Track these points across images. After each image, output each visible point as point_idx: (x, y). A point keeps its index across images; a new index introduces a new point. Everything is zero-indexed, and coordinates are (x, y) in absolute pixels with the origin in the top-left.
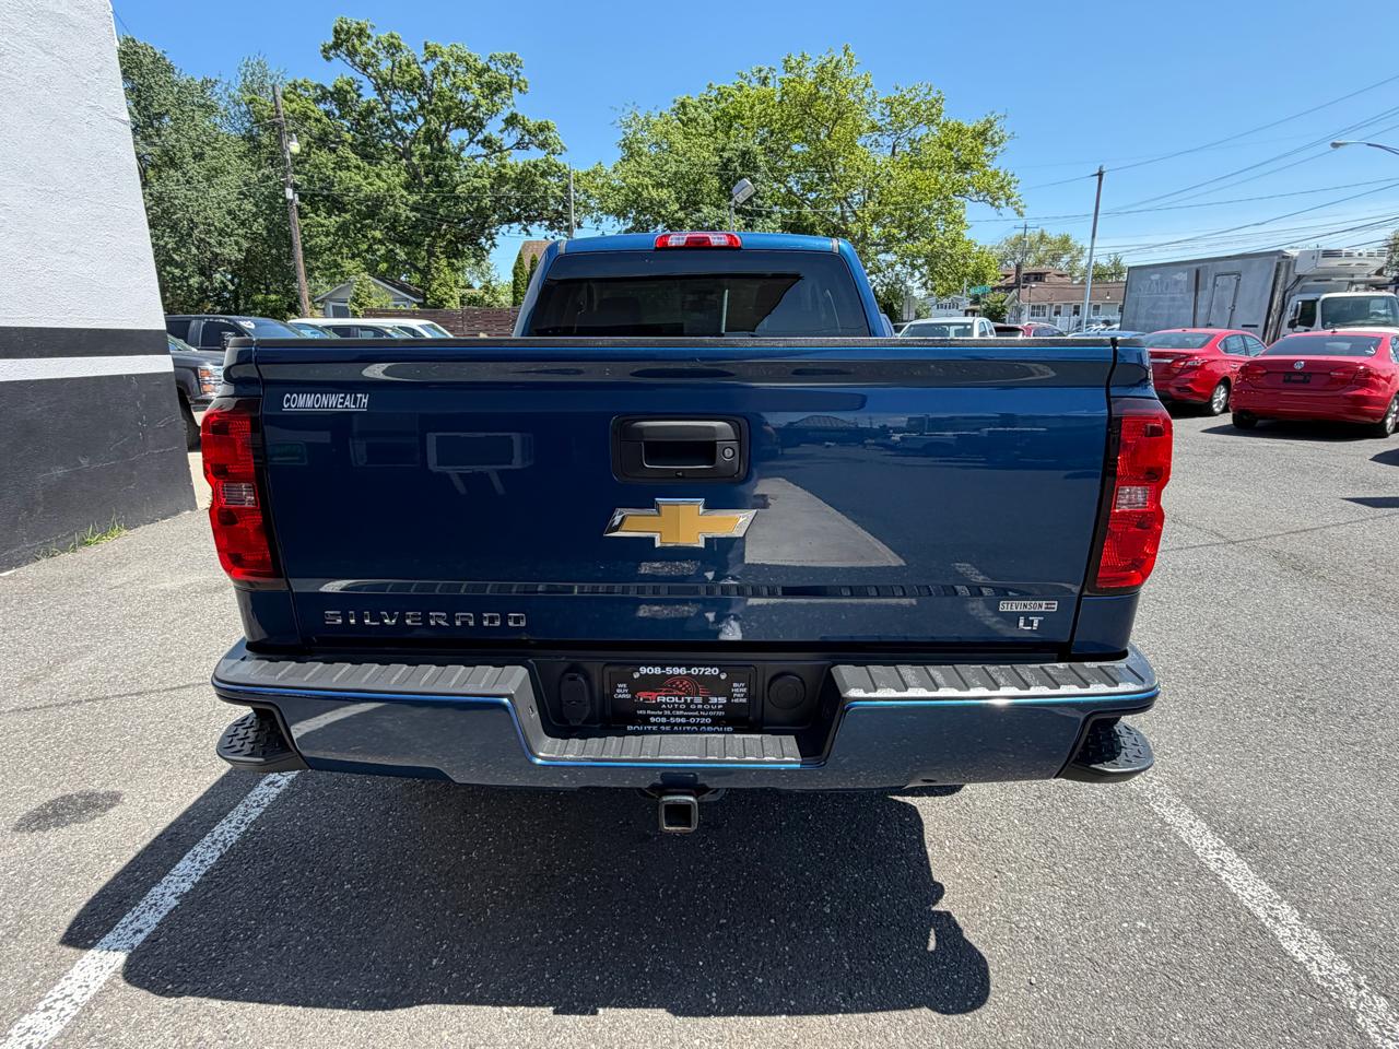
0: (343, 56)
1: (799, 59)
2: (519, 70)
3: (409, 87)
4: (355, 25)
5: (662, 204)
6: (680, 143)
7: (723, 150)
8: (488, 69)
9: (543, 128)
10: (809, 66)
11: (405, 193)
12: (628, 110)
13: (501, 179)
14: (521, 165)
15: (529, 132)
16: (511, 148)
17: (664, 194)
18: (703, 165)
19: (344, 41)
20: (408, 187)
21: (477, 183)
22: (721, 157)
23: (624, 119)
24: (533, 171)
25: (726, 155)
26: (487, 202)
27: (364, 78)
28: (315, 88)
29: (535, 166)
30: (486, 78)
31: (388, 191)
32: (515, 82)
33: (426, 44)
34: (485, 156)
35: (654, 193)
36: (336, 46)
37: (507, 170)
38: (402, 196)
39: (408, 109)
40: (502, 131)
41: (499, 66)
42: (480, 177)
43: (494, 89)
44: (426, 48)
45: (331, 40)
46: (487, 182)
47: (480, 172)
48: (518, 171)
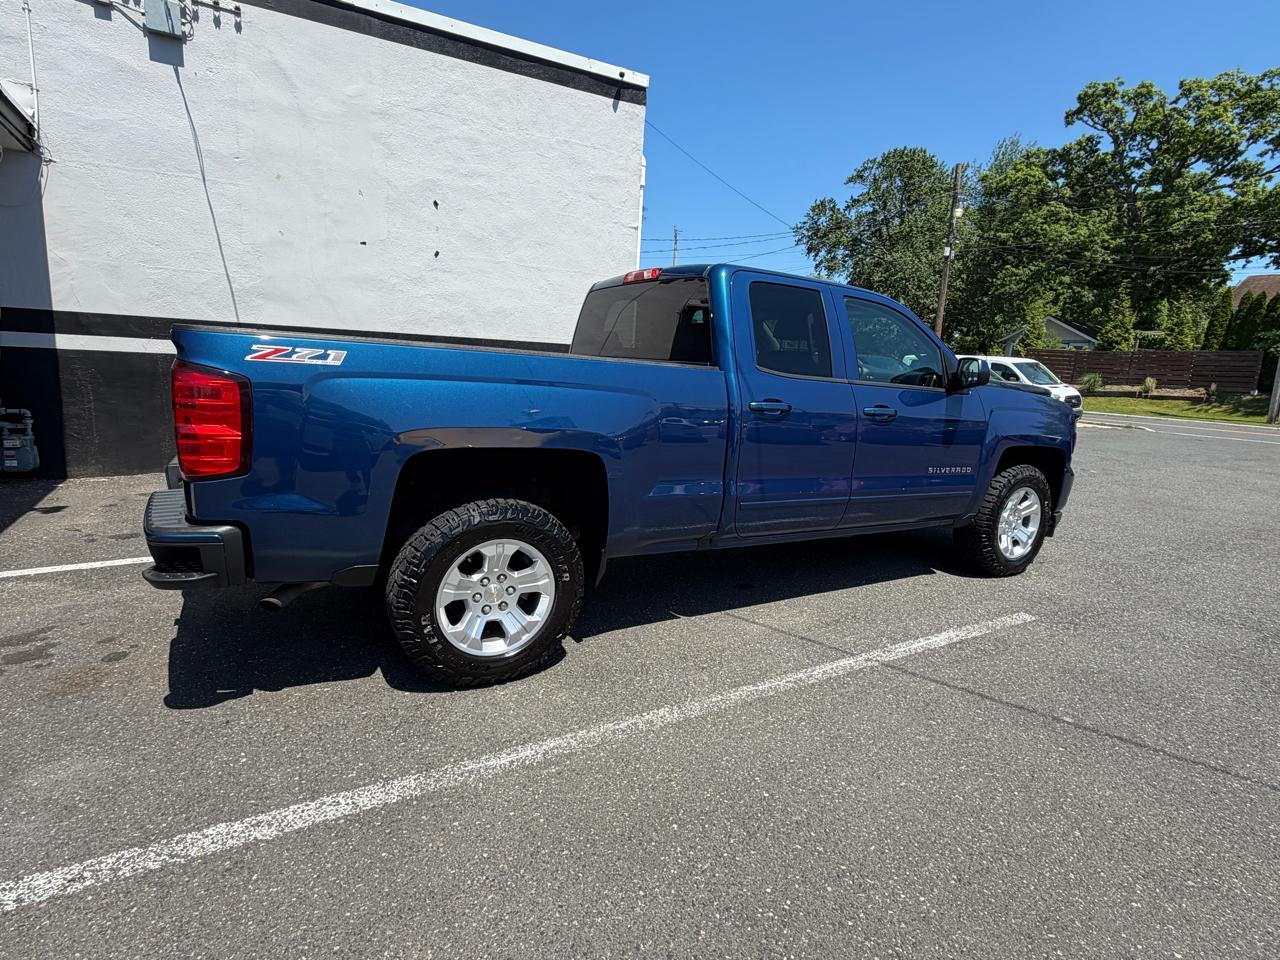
0: (1086, 118)
3: (1150, 131)
4: (1101, 87)
8: (1258, 88)
11: (1107, 237)
13: (1235, 209)
16: (1272, 171)
19: (1088, 104)
20: (1116, 231)
21: (1197, 217)
26: (1207, 236)
27: (1104, 134)
28: (1047, 154)
30: (1250, 100)
31: (1089, 237)
33: (1182, 82)
36: (1079, 111)
37: (1248, 198)
38: (1103, 241)
39: (1149, 153)
40: (1261, 155)
42: (1206, 211)
43: (1263, 109)
44: (1180, 88)
45: (1076, 106)
46: (1212, 215)
47: (1208, 205)
48: (1262, 197)
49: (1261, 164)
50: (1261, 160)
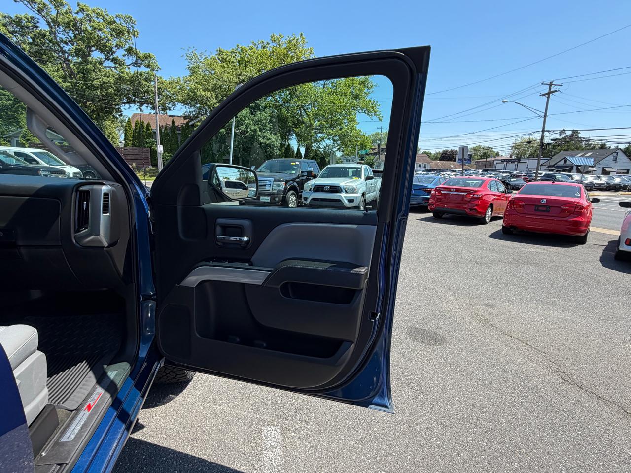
0: (25, 2)
1: (278, 37)
2: (134, 25)
3: (67, 25)
5: (208, 99)
6: (218, 69)
7: (240, 75)
8: (115, 22)
9: (147, 57)
10: (283, 41)
12: (191, 51)
13: (120, 79)
14: (132, 73)
15: (139, 57)
16: (130, 65)
17: (209, 94)
18: (230, 82)
21: (105, 79)
22: (239, 78)
23: (188, 55)
24: (140, 77)
25: (241, 78)
26: (111, 90)
27: (40, 17)
29: (141, 75)
30: (113, 26)
32: (131, 31)
33: (78, 3)
34: (114, 67)
35: (203, 93)
37: (124, 75)
39: (69, 38)
40: (124, 56)
41: (122, 22)
42: (108, 77)
43: (119, 33)
44: (78, 6)
46: (112, 80)
47: (108, 74)
48: (131, 76)
49: (124, 60)
50: (124, 58)
